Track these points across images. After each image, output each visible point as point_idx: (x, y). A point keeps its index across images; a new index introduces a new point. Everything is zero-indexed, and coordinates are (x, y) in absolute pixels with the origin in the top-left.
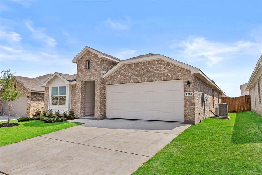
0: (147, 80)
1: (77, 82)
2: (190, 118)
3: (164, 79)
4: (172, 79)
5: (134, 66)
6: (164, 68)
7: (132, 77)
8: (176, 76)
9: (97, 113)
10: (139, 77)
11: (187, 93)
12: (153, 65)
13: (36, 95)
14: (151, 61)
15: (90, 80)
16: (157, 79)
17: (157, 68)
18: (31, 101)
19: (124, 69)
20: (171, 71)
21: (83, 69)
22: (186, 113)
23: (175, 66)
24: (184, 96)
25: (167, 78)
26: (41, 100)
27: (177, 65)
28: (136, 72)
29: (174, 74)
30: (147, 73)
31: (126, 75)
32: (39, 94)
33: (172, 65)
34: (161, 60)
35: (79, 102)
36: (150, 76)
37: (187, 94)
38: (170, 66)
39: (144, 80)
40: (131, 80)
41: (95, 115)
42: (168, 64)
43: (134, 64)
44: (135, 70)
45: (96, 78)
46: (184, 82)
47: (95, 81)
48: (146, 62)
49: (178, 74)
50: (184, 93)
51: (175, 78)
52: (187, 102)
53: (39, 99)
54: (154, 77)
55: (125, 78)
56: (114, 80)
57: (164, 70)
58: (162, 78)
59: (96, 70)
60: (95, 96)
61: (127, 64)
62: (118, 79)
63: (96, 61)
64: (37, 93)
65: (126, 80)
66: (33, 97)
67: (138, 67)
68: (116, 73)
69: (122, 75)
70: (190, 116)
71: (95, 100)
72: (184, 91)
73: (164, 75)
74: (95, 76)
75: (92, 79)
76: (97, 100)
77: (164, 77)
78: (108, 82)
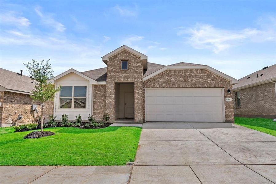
0: (192, 86)
1: (107, 82)
2: (230, 118)
3: (208, 86)
4: (215, 87)
5: (178, 72)
6: (208, 77)
7: (175, 82)
8: (218, 84)
9: (138, 117)
10: (184, 83)
11: (228, 98)
12: (198, 73)
13: (9, 96)
14: (195, 70)
15: (128, 82)
16: (201, 86)
17: (201, 77)
18: (4, 104)
19: (167, 74)
20: (214, 80)
21: (117, 69)
22: (227, 114)
23: (217, 76)
24: (225, 101)
25: (210, 86)
26: (14, 102)
27: (219, 76)
28: (180, 78)
29: (216, 83)
30: (192, 80)
31: (169, 80)
32: (13, 93)
33: (215, 75)
34: (206, 70)
35: (111, 105)
36: (194, 83)
37: (227, 100)
38: (213, 76)
39: (189, 85)
40: (174, 85)
41: (135, 118)
42: (211, 74)
43: (178, 70)
44: (179, 76)
45: (136, 80)
46: (225, 90)
47: (135, 83)
48: (191, 70)
49: (220, 83)
50: (225, 98)
51: (217, 86)
52: (228, 105)
53: (12, 100)
54: (198, 84)
55: (167, 82)
56: (155, 84)
57: (208, 79)
58: (206, 85)
59: (136, 72)
60: (135, 99)
61: (171, 70)
62: (160, 83)
63: (135, 62)
64: (10, 93)
65: (169, 84)
66: (6, 97)
67: (182, 74)
68: (158, 77)
69: (165, 79)
70: (230, 117)
71: (135, 103)
72: (225, 97)
73: (207, 83)
74: (135, 78)
75: (130, 80)
76: (138, 103)
77: (208, 84)
78: (147, 85)
